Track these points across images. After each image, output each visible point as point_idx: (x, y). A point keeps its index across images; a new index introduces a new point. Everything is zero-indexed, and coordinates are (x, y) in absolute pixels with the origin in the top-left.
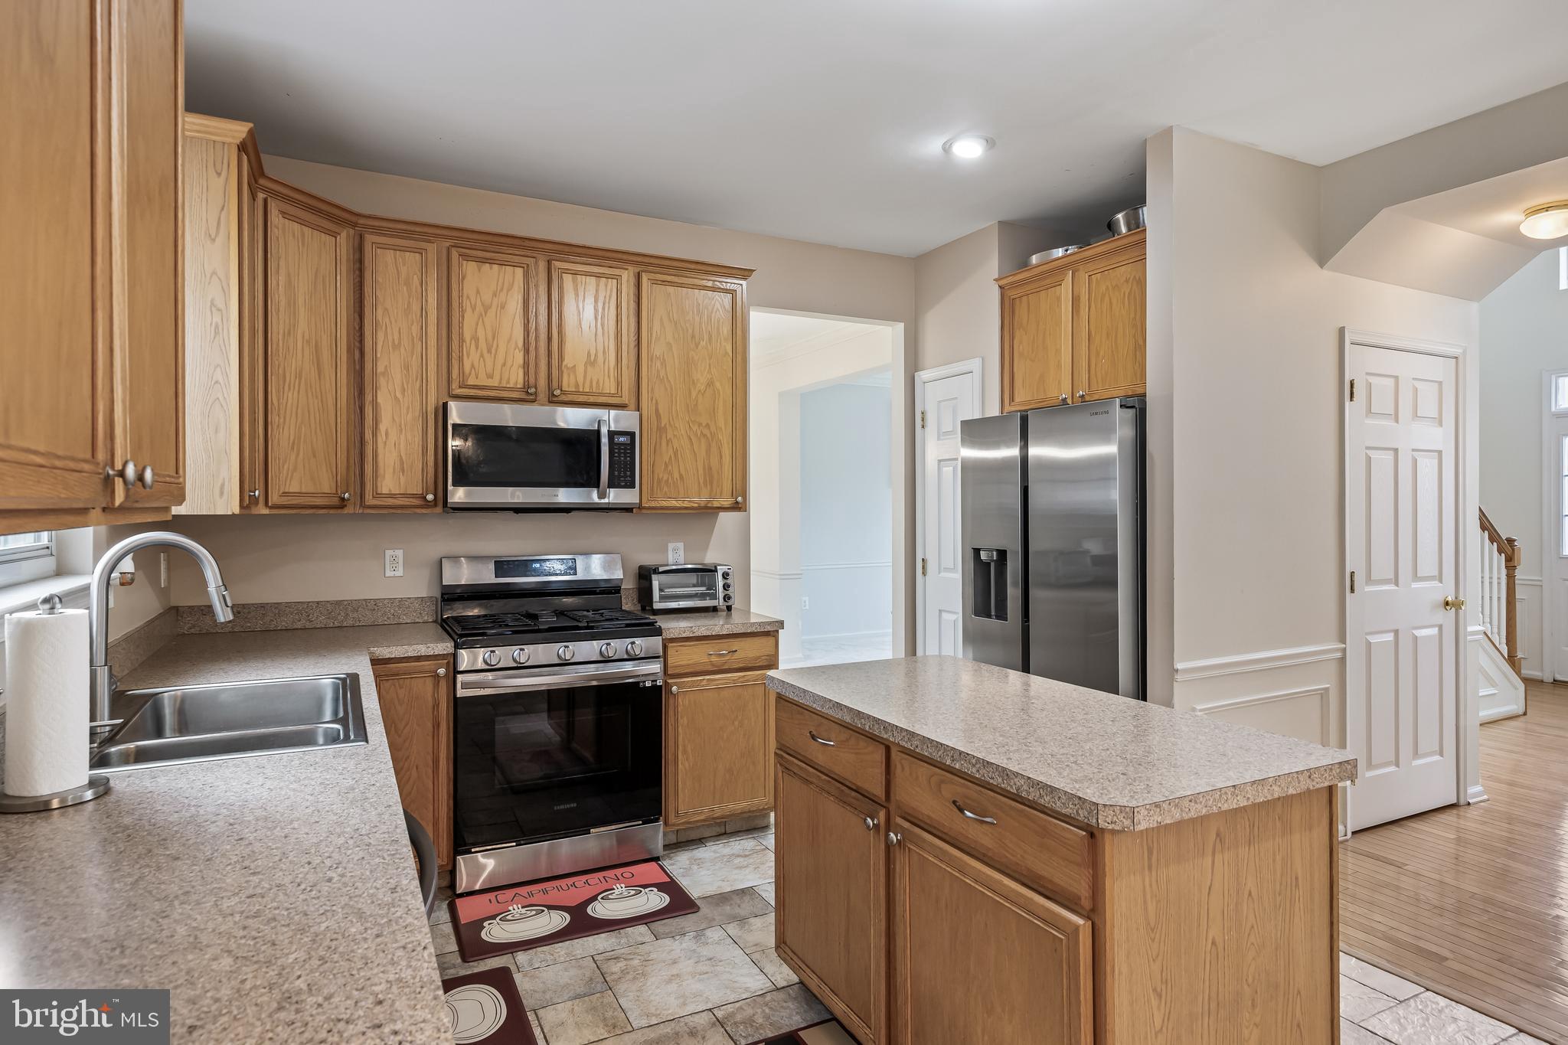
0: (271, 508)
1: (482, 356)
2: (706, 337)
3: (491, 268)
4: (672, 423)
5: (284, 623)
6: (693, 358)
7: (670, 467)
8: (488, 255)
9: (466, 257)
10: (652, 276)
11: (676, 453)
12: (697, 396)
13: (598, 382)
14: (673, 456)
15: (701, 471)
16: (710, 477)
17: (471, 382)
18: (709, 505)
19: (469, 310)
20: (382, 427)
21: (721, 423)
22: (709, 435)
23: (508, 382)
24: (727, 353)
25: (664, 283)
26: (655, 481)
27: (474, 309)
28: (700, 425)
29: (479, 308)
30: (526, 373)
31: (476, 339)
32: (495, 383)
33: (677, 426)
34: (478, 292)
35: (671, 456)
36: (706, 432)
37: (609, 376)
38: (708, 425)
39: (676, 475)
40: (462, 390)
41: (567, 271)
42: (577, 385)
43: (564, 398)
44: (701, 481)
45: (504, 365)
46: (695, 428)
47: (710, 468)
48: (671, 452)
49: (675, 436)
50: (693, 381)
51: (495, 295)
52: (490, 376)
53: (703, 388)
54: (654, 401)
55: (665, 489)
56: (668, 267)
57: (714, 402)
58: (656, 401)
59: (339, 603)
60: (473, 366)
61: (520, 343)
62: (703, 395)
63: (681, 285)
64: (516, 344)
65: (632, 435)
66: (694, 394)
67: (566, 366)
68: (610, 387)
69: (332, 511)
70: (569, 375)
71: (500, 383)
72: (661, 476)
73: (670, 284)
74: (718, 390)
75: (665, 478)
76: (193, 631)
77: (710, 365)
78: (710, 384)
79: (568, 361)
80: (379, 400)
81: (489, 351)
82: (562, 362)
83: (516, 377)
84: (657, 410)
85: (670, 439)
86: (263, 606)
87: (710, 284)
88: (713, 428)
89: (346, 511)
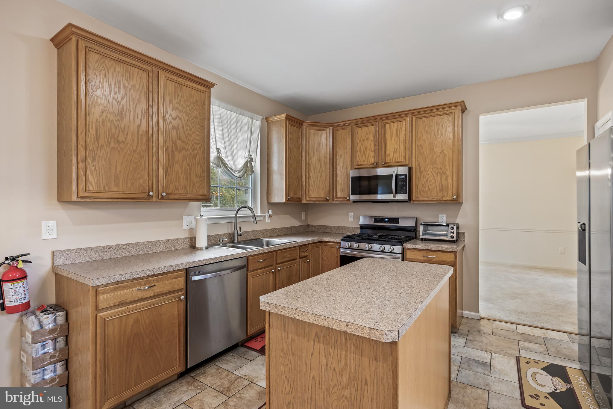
0: (307, 201)
1: (362, 155)
2: (440, 134)
3: (365, 128)
4: (425, 169)
5: (327, 231)
6: (434, 143)
7: (425, 186)
8: (364, 124)
9: (358, 127)
10: (417, 116)
11: (427, 180)
12: (436, 158)
13: (397, 158)
14: (426, 182)
15: (438, 187)
16: (442, 188)
17: (359, 164)
18: (441, 200)
19: (359, 142)
20: (338, 179)
21: (447, 167)
22: (441, 172)
23: (369, 162)
24: (450, 138)
25: (422, 117)
26: (419, 191)
27: (360, 142)
28: (437, 168)
29: (362, 141)
30: (375, 158)
31: (360, 151)
32: (366, 163)
33: (427, 170)
34: (361, 136)
35: (425, 182)
36: (440, 171)
37: (401, 155)
38: (441, 168)
39: (427, 188)
40: (357, 166)
41: (387, 123)
42: (390, 160)
43: (386, 165)
44: (438, 190)
45: (368, 157)
46: (435, 170)
47: (442, 185)
48: (425, 180)
49: (427, 174)
50: (434, 152)
51: (366, 136)
52: (364, 161)
53: (438, 154)
54: (418, 162)
55: (423, 194)
56: (424, 111)
57: (444, 159)
58: (419, 162)
59: (338, 227)
60: (360, 159)
61: (373, 150)
62: (439, 157)
63: (429, 117)
64: (372, 150)
65: (406, 175)
66: (435, 157)
67: (387, 154)
68: (402, 159)
69: (325, 202)
70: (388, 157)
71: (367, 163)
72: (421, 189)
73: (425, 117)
74: (446, 154)
75: (423, 189)
76: (311, 231)
77: (442, 145)
78: (442, 152)
79: (388, 153)
80: (337, 172)
81: (364, 154)
82: (386, 154)
83: (372, 160)
84: (419, 165)
85: (425, 175)
86: (323, 226)
87: (442, 113)
88: (443, 169)
89: (329, 202)
